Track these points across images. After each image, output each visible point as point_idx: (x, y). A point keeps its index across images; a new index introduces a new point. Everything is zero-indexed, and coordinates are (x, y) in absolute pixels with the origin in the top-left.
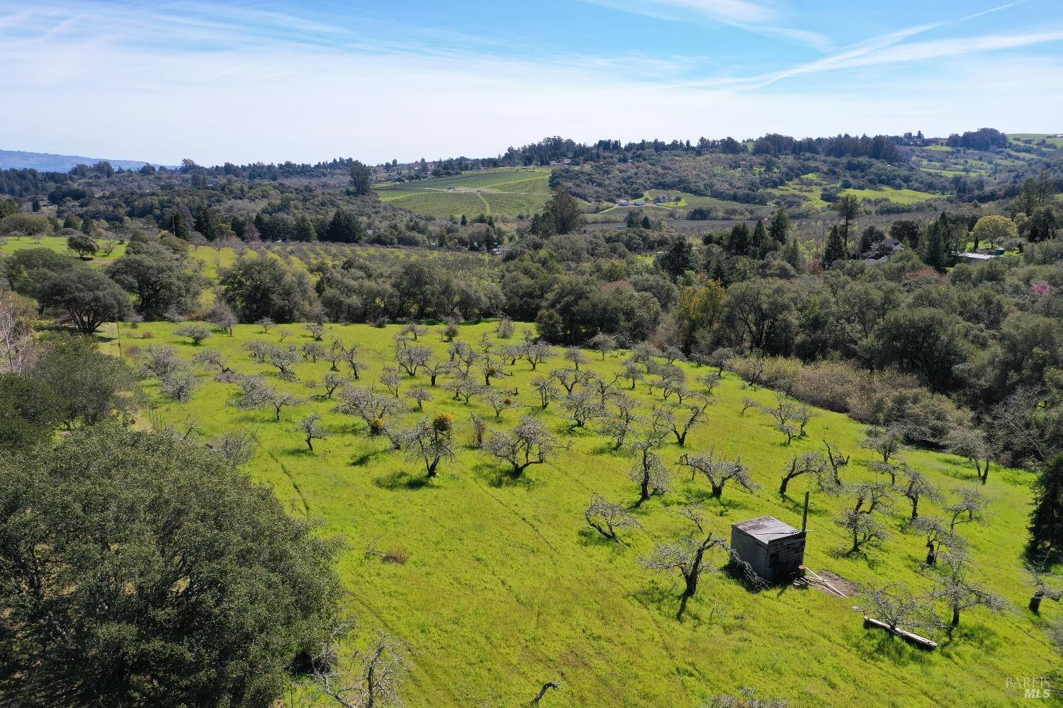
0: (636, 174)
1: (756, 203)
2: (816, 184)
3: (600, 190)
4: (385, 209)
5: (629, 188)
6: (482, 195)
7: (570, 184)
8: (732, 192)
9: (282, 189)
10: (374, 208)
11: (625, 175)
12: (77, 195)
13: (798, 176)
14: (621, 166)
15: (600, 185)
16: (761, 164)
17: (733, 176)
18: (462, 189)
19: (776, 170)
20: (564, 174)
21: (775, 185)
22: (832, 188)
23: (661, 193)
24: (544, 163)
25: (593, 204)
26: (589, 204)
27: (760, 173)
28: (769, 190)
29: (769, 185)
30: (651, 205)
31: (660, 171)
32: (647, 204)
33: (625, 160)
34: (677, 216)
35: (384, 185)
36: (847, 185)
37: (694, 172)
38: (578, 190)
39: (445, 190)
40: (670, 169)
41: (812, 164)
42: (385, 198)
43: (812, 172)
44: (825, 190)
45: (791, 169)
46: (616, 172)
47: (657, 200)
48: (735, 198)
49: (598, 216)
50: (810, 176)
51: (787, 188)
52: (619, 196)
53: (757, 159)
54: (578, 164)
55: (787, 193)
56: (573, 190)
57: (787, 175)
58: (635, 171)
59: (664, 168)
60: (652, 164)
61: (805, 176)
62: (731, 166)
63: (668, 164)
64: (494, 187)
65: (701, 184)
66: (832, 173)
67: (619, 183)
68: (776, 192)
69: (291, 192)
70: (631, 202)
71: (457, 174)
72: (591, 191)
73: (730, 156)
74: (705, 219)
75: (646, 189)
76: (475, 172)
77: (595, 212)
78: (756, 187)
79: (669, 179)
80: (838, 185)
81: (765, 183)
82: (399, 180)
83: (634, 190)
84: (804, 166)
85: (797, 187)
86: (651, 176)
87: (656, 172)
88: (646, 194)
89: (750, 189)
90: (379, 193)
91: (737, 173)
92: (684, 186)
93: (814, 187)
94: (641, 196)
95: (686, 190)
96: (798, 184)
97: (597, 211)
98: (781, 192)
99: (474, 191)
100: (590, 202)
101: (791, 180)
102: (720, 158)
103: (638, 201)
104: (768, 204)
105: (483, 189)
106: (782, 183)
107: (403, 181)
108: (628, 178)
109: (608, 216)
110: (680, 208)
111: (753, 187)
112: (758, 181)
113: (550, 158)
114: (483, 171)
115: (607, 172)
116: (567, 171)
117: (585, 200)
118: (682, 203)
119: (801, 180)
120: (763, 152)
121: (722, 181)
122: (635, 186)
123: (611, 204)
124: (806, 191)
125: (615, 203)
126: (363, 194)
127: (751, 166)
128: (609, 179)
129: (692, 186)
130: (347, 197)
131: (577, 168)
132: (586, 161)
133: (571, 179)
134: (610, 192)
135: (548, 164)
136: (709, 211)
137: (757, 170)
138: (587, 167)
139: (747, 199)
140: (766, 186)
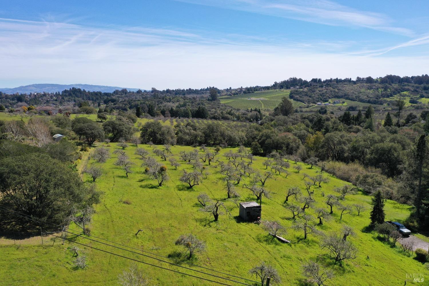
0: (326, 92)
1: (378, 104)
2: (407, 96)
3: (310, 99)
4: (222, 106)
5: (323, 98)
6: (261, 101)
7: (298, 96)
8: (368, 100)
9: (185, 98)
10: (218, 105)
11: (321, 93)
12: (113, 101)
13: (399, 92)
14: (320, 89)
15: (310, 97)
16: (382, 88)
17: (369, 93)
18: (253, 98)
19: (389, 90)
20: (295, 92)
21: (388, 96)
22: (415, 98)
23: (336, 100)
24: (288, 88)
25: (306, 105)
26: (304, 104)
27: (382, 91)
28: (385, 99)
29: (385, 96)
30: (332, 105)
31: (336, 90)
32: (330, 104)
33: (322, 87)
34: (342, 109)
35: (224, 97)
36: (422, 97)
37: (352, 91)
38: (301, 99)
39: (247, 99)
40: (341, 90)
41: (406, 87)
42: (222, 102)
43: (406, 91)
44: (411, 98)
45: (396, 90)
46: (318, 91)
47: (334, 103)
48: (369, 102)
49: (308, 109)
50: (405, 93)
51: (394, 98)
52: (318, 101)
53: (380, 86)
54: (302, 88)
55: (393, 100)
56: (299, 99)
57: (394, 92)
58: (326, 91)
59: (338, 90)
60: (334, 88)
61: (402, 93)
62: (368, 89)
63: (340, 88)
64: (266, 98)
65: (354, 96)
66: (416, 91)
67: (319, 96)
68: (388, 99)
69: (188, 100)
70: (323, 103)
71: (253, 92)
72: (306, 99)
73: (369, 84)
74: (354, 110)
75: (330, 98)
76: (260, 92)
77: (307, 108)
78: (379, 97)
79: (340, 94)
80: (418, 96)
81: (383, 96)
82: (230, 95)
83: (325, 99)
84: (402, 88)
85: (398, 97)
86: (333, 93)
87: (335, 91)
88: (330, 100)
89: (376, 98)
90: (221, 100)
91: (371, 91)
92: (346, 97)
93: (406, 97)
94: (327, 101)
95: (347, 99)
96: (399, 96)
97: (308, 107)
98: (391, 100)
99: (258, 99)
100: (305, 103)
101: (396, 94)
102: (364, 85)
103: (326, 103)
104: (384, 104)
105: (262, 98)
106: (391, 96)
107: (231, 95)
108: (323, 94)
109: (312, 109)
110: (344, 106)
111: (378, 97)
112: (380, 95)
113: (291, 86)
114: (263, 91)
115: (314, 91)
116: (297, 91)
117: (304, 103)
118: (345, 104)
119: (401, 94)
120: (384, 82)
121: (364, 95)
122: (325, 97)
123: (314, 104)
124: (403, 99)
125: (316, 104)
126: (214, 100)
127: (378, 89)
128: (314, 94)
129: (350, 97)
130: (208, 102)
131: (301, 90)
132: (305, 87)
133: (298, 94)
134: (313, 99)
135: (290, 88)
136: (356, 107)
137: (380, 90)
138: (306, 89)
139: (375, 103)
140: (384, 97)
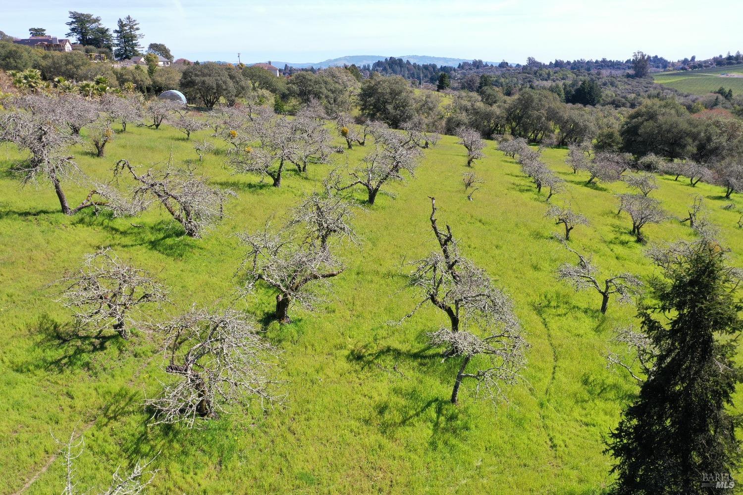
10: (647, 87)
18: (735, 75)
35: (668, 73)
39: (718, 75)
90: (656, 78)
126: (641, 77)
130: (626, 80)
